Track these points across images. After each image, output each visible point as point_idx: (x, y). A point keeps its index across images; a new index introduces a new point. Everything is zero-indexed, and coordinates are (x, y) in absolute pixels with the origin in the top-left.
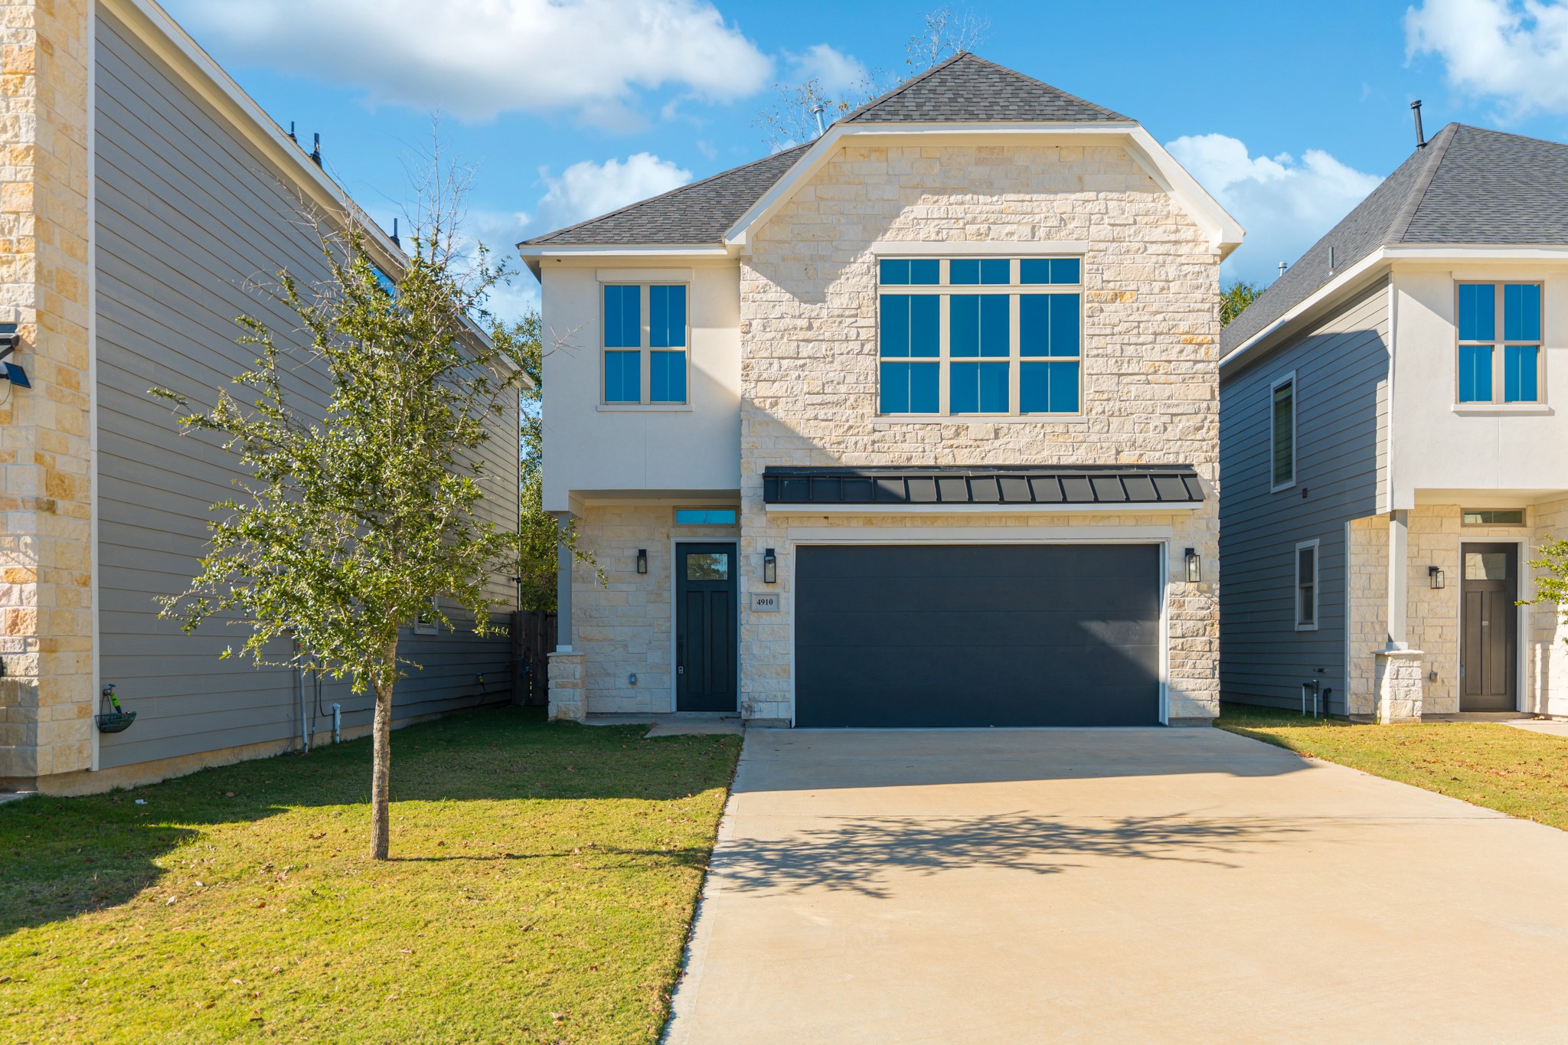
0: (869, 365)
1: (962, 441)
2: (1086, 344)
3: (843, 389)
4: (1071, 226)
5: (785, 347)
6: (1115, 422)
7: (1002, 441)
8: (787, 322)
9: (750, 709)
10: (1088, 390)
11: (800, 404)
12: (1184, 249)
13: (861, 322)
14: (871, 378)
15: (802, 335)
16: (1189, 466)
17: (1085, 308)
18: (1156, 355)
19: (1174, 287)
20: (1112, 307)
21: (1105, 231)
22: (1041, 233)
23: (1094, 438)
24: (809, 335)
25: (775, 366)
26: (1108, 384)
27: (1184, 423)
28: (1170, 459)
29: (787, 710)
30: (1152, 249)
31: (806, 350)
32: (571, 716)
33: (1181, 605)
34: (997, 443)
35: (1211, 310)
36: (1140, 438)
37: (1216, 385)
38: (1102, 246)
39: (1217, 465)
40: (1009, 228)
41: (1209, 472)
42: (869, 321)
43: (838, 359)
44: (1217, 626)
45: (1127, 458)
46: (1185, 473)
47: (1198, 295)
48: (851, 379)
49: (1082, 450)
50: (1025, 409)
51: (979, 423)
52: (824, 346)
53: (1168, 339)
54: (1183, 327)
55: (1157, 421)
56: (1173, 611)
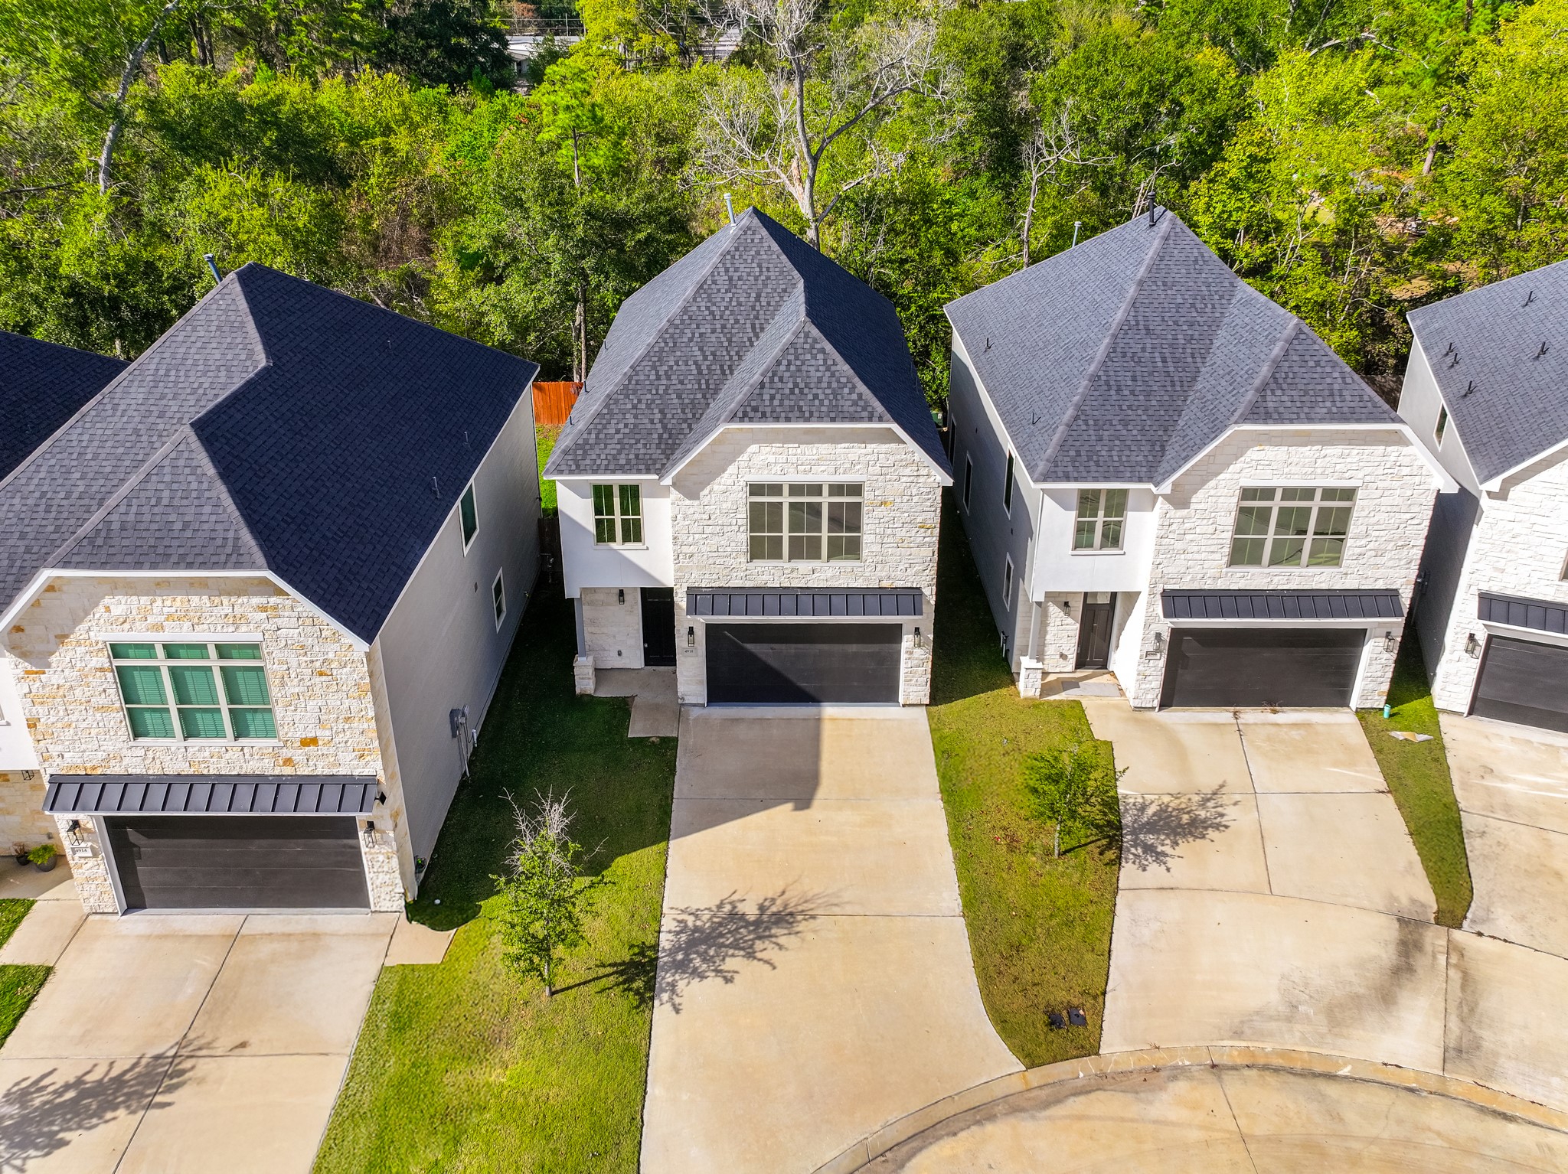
0: (743, 537)
1: (794, 575)
2: (865, 528)
3: (729, 549)
4: (857, 467)
5: (695, 529)
6: (879, 567)
7: (816, 575)
8: (696, 516)
9: (683, 699)
10: (865, 551)
11: (705, 557)
12: (922, 480)
13: (738, 516)
14: (745, 544)
15: (706, 522)
16: (919, 588)
17: (865, 510)
18: (903, 534)
19: (915, 499)
20: (880, 509)
21: (877, 470)
22: (841, 470)
23: (867, 574)
24: (710, 522)
25: (691, 538)
26: (876, 548)
27: (917, 568)
28: (909, 585)
29: (704, 700)
30: (903, 479)
31: (708, 530)
32: (588, 692)
33: (912, 653)
34: (814, 576)
35: (935, 511)
36: (893, 575)
37: (936, 548)
38: (875, 478)
39: (934, 588)
40: (823, 468)
41: (930, 593)
42: (743, 516)
43: (726, 535)
44: (930, 664)
45: (885, 584)
46: (915, 593)
47: (928, 503)
48: (732, 544)
49: (861, 580)
50: (830, 557)
51: (804, 566)
52: (718, 528)
53: (910, 526)
54: (919, 519)
55: (902, 567)
56: (907, 656)
